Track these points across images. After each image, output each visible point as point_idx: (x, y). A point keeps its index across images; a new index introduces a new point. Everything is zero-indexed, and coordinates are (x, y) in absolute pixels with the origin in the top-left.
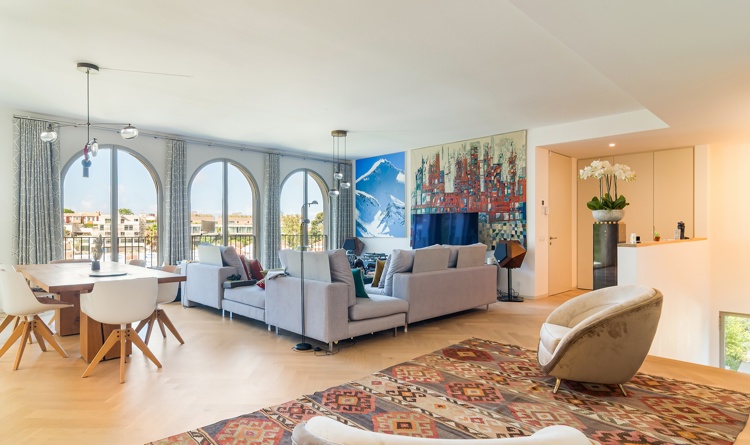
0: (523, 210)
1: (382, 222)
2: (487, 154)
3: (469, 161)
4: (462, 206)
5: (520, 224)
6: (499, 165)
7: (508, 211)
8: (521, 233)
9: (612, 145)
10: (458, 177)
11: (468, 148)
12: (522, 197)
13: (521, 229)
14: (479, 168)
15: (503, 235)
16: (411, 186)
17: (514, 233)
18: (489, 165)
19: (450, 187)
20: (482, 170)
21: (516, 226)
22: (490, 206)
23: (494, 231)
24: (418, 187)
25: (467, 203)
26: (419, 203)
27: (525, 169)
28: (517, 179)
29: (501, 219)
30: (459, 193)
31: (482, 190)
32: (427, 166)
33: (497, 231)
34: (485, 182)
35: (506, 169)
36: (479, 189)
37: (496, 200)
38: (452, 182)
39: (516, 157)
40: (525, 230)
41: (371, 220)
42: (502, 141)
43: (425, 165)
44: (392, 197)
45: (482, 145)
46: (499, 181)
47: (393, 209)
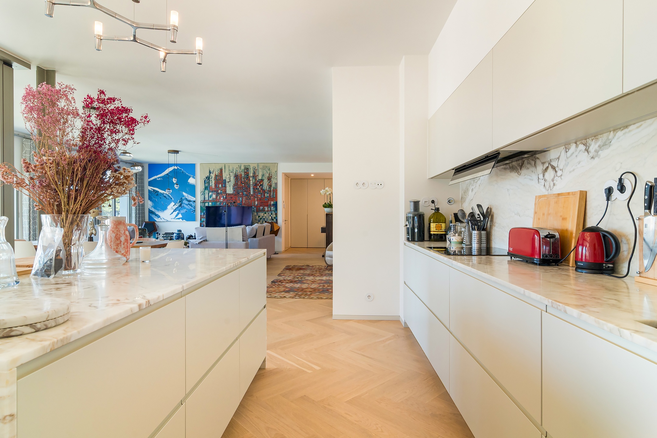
0: (276, 205)
1: (175, 211)
2: (254, 173)
3: (243, 175)
4: (238, 202)
5: (274, 213)
6: (262, 180)
7: (267, 206)
8: (275, 218)
9: (312, 175)
10: (236, 184)
11: (243, 168)
12: (275, 198)
13: (275, 216)
14: (250, 180)
15: (264, 219)
16: (199, 187)
17: (270, 218)
18: (256, 179)
19: (230, 190)
20: (251, 182)
21: (272, 214)
22: (256, 203)
23: (259, 217)
24: (206, 188)
25: (242, 200)
26: (207, 199)
27: (276, 184)
28: (272, 189)
29: (263, 210)
30: (236, 193)
31: (252, 193)
32: (213, 176)
33: (261, 217)
34: (254, 189)
35: (266, 182)
36: (250, 192)
37: (260, 199)
38: (232, 187)
39: (271, 176)
40: (276, 216)
41: (164, 208)
42: (263, 167)
43: (211, 174)
44: (184, 194)
45: (251, 167)
46: (262, 189)
47: (185, 202)
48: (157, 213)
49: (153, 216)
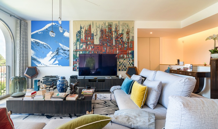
0: (133, 54)
1: (53, 58)
2: (116, 28)
3: (107, 30)
4: (103, 51)
5: (131, 60)
6: (122, 34)
7: (126, 54)
8: (132, 63)
9: (151, 33)
10: (101, 37)
11: (107, 24)
12: (132, 48)
13: (132, 62)
14: (112, 34)
15: (124, 64)
16: (73, 40)
17: (128, 63)
18: (117, 34)
19: (97, 42)
20: (114, 35)
21: (129, 60)
22: (118, 52)
23: (120, 62)
24: (78, 40)
25: (106, 50)
26: (78, 48)
27: (133, 37)
28: (130, 41)
29: (123, 57)
30: (102, 44)
31: (114, 44)
32: (83, 30)
33: (121, 63)
34: (116, 41)
35: (125, 36)
36: (113, 44)
37: (121, 49)
38: (98, 40)
39: (129, 31)
40: (133, 62)
41: (44, 56)
42: (123, 24)
43: (82, 29)
44: (60, 45)
45: (114, 24)
46: (122, 41)
47: (61, 51)
48: (38, 60)
49: (35, 62)
